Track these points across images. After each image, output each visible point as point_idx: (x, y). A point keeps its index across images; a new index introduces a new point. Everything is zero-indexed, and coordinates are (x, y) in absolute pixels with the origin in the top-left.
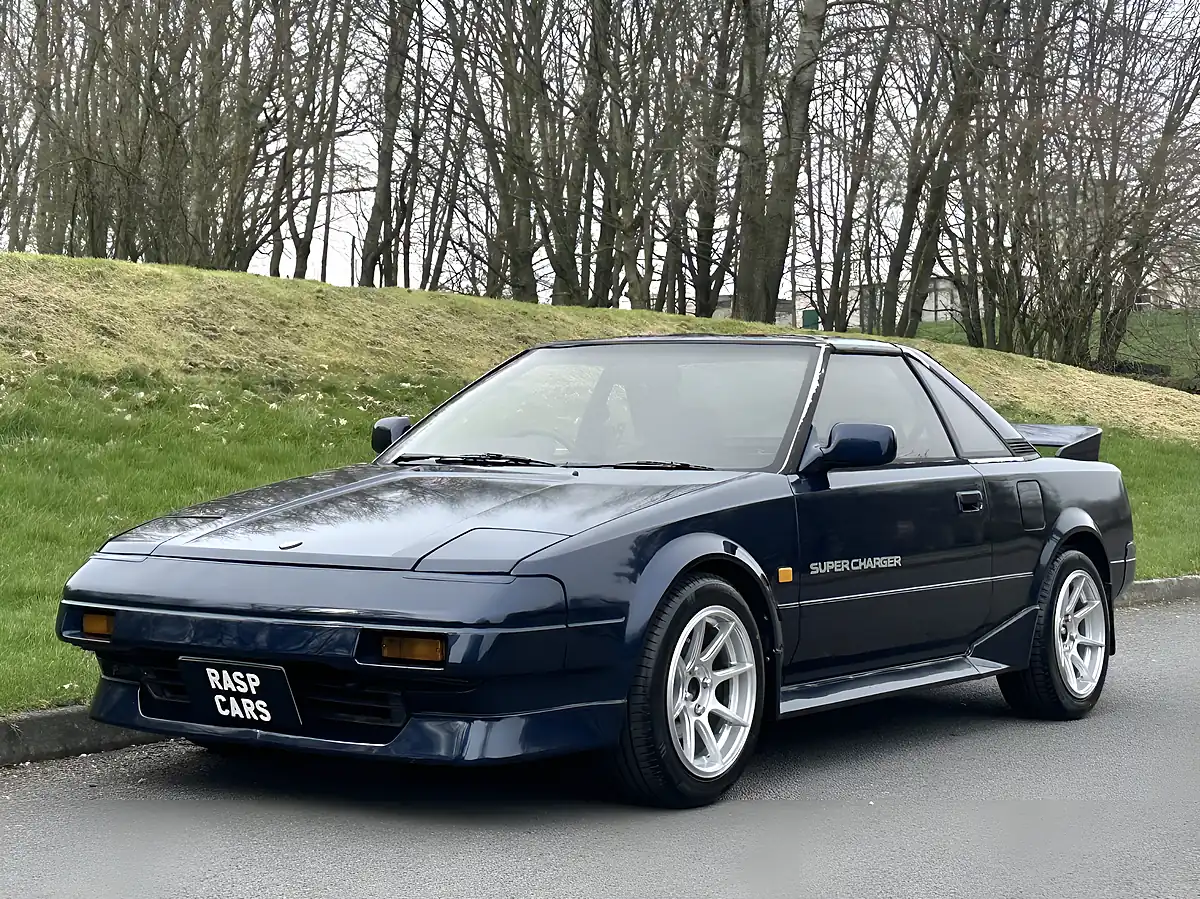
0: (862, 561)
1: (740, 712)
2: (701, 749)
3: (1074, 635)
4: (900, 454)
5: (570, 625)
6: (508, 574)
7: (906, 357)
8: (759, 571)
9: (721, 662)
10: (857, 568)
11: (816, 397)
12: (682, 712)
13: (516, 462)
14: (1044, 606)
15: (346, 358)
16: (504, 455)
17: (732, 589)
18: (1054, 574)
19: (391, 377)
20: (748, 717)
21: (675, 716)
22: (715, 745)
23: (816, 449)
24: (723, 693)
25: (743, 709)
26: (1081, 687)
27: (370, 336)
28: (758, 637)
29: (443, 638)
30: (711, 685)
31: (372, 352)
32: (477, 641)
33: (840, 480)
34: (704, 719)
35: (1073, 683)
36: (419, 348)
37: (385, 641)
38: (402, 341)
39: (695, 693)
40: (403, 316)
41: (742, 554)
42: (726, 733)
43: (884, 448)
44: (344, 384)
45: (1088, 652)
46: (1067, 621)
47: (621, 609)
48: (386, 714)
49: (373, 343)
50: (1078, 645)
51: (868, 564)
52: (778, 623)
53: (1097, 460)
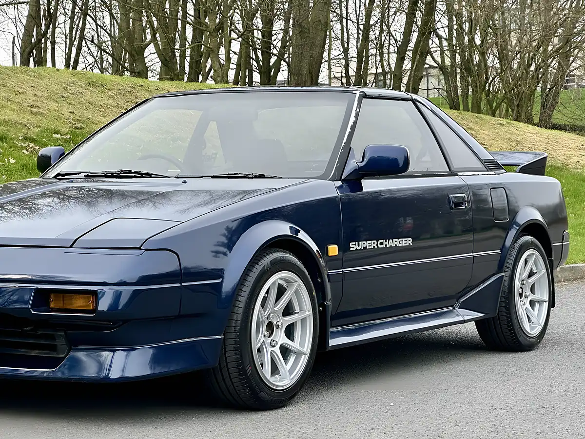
0: (386, 241)
1: (302, 344)
2: (275, 370)
3: (527, 294)
4: (411, 169)
5: (183, 284)
6: (139, 248)
7: (414, 102)
8: (314, 247)
9: (288, 311)
10: (381, 246)
11: (353, 128)
12: (262, 345)
13: (142, 175)
14: (508, 274)
15: (14, 117)
16: (133, 171)
17: (296, 260)
18: (514, 253)
19: (47, 130)
20: (307, 348)
21: (257, 347)
22: (285, 367)
23: (354, 163)
24: (290, 332)
25: (304, 342)
26: (532, 329)
27: (30, 101)
28: (314, 293)
29: (94, 293)
30: (282, 327)
31: (32, 113)
32: (118, 295)
33: (370, 185)
34: (277, 349)
35: (527, 326)
36: (66, 110)
37: (53, 296)
38: (54, 105)
39: (270, 332)
40: (54, 88)
41: (303, 236)
42: (292, 359)
43: (401, 163)
44: (11, 134)
45: (537, 306)
46: (523, 284)
47: (219, 273)
48: (53, 348)
49: (31, 107)
50: (530, 301)
51: (390, 243)
52: (328, 285)
53: (544, 175)
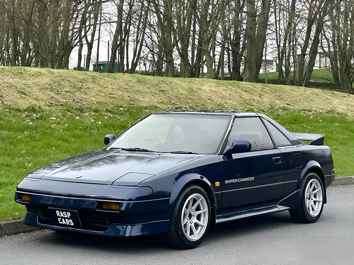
0: (242, 179)
1: (204, 223)
2: (191, 233)
3: (313, 198)
4: (253, 148)
5: (154, 200)
6: (137, 186)
7: (260, 117)
8: (209, 183)
9: (198, 209)
10: (239, 181)
11: (230, 132)
13: (144, 150)
14: (302, 190)
15: (102, 99)
16: (140, 148)
17: (201, 188)
18: (305, 181)
19: (116, 106)
21: (184, 224)
22: (196, 232)
23: (228, 148)
24: (199, 217)
26: (314, 213)
28: (209, 202)
29: (120, 204)
30: (195, 215)
31: (110, 97)
32: (128, 204)
33: (235, 156)
34: (193, 225)
35: (311, 212)
36: (126, 95)
37: (104, 204)
38: (121, 93)
39: (190, 217)
40: (121, 84)
41: (205, 179)
42: (199, 229)
43: (248, 147)
44: (100, 109)
45: (317, 203)
46: (310, 194)
47: (169, 195)
48: (104, 224)
50: (314, 201)
51: (244, 180)
52: (215, 198)
53: (323, 145)
